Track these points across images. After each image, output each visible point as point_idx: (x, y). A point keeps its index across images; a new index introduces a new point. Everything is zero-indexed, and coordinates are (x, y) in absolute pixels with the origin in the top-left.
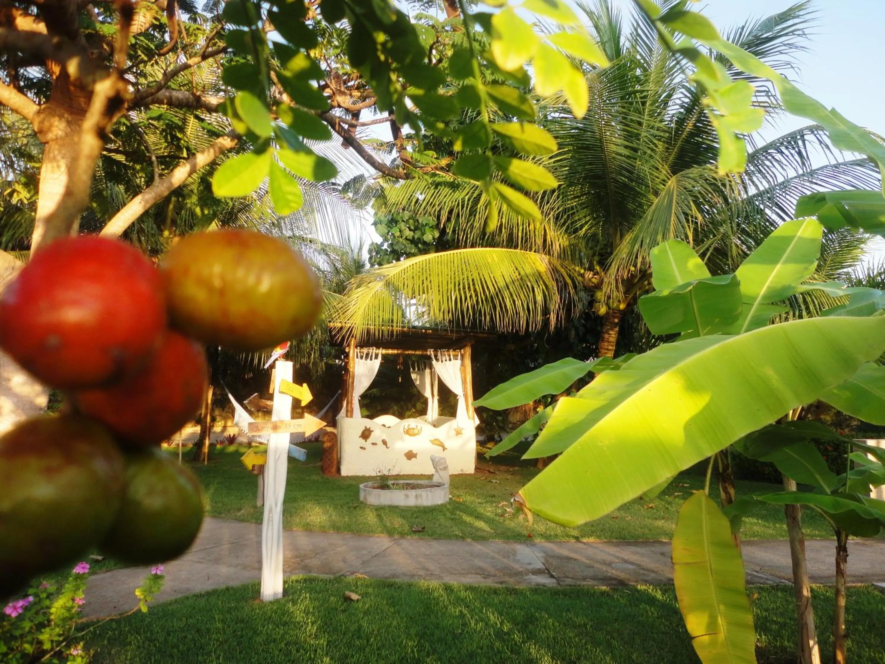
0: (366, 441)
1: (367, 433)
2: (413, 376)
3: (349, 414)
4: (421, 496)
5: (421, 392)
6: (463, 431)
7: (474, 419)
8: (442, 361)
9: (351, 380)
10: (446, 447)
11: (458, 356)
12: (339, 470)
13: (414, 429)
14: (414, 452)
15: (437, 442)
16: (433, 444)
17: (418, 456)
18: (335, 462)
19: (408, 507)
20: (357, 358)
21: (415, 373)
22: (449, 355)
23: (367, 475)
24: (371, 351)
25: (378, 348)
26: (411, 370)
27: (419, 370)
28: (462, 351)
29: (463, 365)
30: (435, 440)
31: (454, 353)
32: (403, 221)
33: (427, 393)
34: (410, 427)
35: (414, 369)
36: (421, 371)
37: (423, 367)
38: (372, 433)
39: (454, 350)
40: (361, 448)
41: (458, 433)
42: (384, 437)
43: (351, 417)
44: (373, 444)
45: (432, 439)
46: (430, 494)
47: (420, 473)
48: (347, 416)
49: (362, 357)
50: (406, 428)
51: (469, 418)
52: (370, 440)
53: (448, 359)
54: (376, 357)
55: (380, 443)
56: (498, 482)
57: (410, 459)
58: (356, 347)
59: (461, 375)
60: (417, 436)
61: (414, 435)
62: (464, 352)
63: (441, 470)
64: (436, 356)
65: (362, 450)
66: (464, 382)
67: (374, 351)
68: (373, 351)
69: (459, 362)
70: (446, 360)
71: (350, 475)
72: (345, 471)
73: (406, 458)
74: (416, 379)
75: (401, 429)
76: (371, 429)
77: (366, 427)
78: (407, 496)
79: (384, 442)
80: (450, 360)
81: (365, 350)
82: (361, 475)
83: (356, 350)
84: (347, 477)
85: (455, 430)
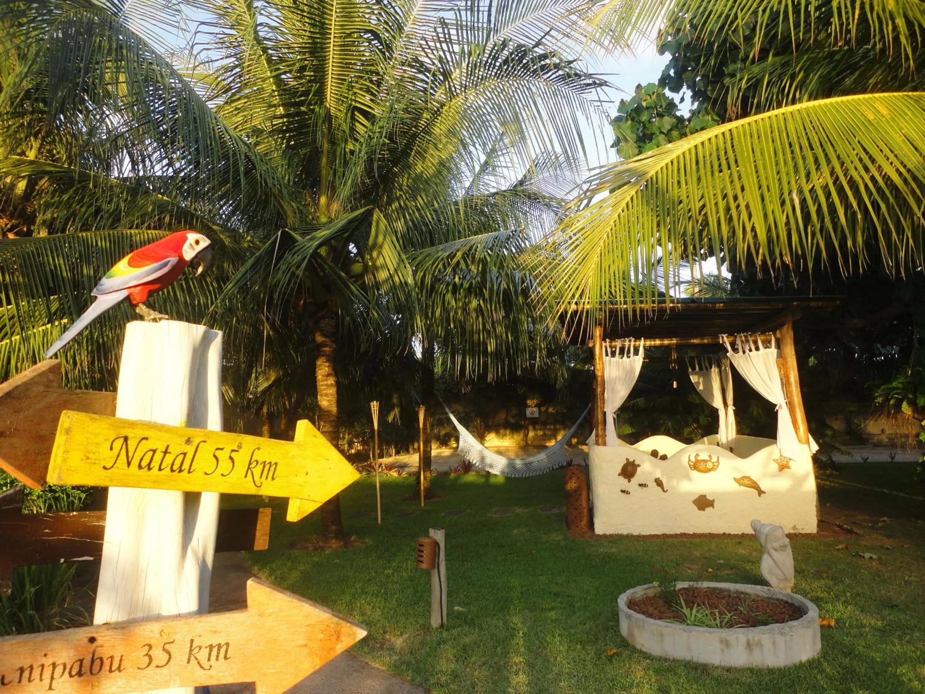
0: (629, 481)
1: (629, 469)
2: (694, 379)
3: (600, 441)
4: (760, 644)
5: (708, 400)
6: (791, 464)
7: (808, 442)
8: (744, 352)
9: (599, 390)
10: (763, 488)
11: (770, 342)
12: (591, 524)
13: (705, 461)
14: (710, 498)
15: (746, 481)
16: (741, 484)
17: (715, 504)
18: (585, 511)
19: (729, 670)
20: (607, 355)
21: (696, 374)
22: (755, 342)
23: (635, 533)
24: (627, 344)
25: (638, 338)
26: (690, 370)
27: (701, 369)
28: (778, 333)
29: (780, 355)
30: (744, 478)
31: (763, 338)
32: (663, 133)
33: (717, 403)
34: (699, 458)
35: (694, 369)
36: (705, 372)
37: (707, 365)
38: (638, 469)
39: (763, 333)
40: (623, 491)
41: (783, 467)
42: (658, 475)
43: (604, 444)
44: (641, 485)
45: (738, 476)
46: (780, 639)
47: (721, 532)
48: (597, 443)
49: (613, 354)
50: (693, 459)
51: (800, 441)
52: (636, 480)
53: (753, 348)
54: (636, 352)
55: (652, 484)
56: (875, 557)
57: (704, 510)
58: (604, 339)
59: (780, 371)
60: (712, 472)
61: (707, 471)
62: (781, 334)
63: (776, 550)
64: (733, 345)
65: (624, 495)
66: (785, 383)
67: (632, 343)
68: (629, 343)
69: (773, 351)
70: (750, 350)
71: (608, 533)
72: (600, 528)
73: (695, 508)
74: (698, 383)
75: (685, 460)
76: (636, 463)
77: (627, 459)
78: (726, 643)
79: (659, 483)
80: (757, 349)
81: (618, 344)
82: (625, 532)
83: (604, 344)
84: (605, 536)
85: (775, 461)
